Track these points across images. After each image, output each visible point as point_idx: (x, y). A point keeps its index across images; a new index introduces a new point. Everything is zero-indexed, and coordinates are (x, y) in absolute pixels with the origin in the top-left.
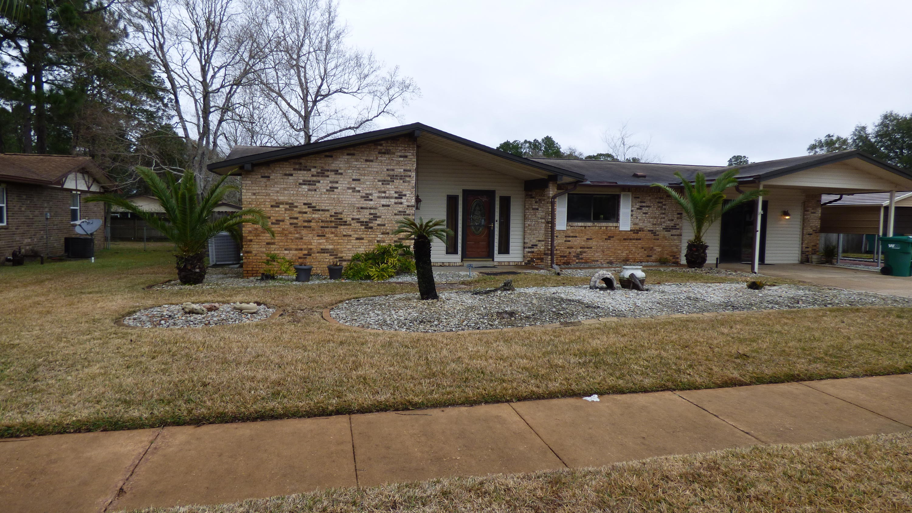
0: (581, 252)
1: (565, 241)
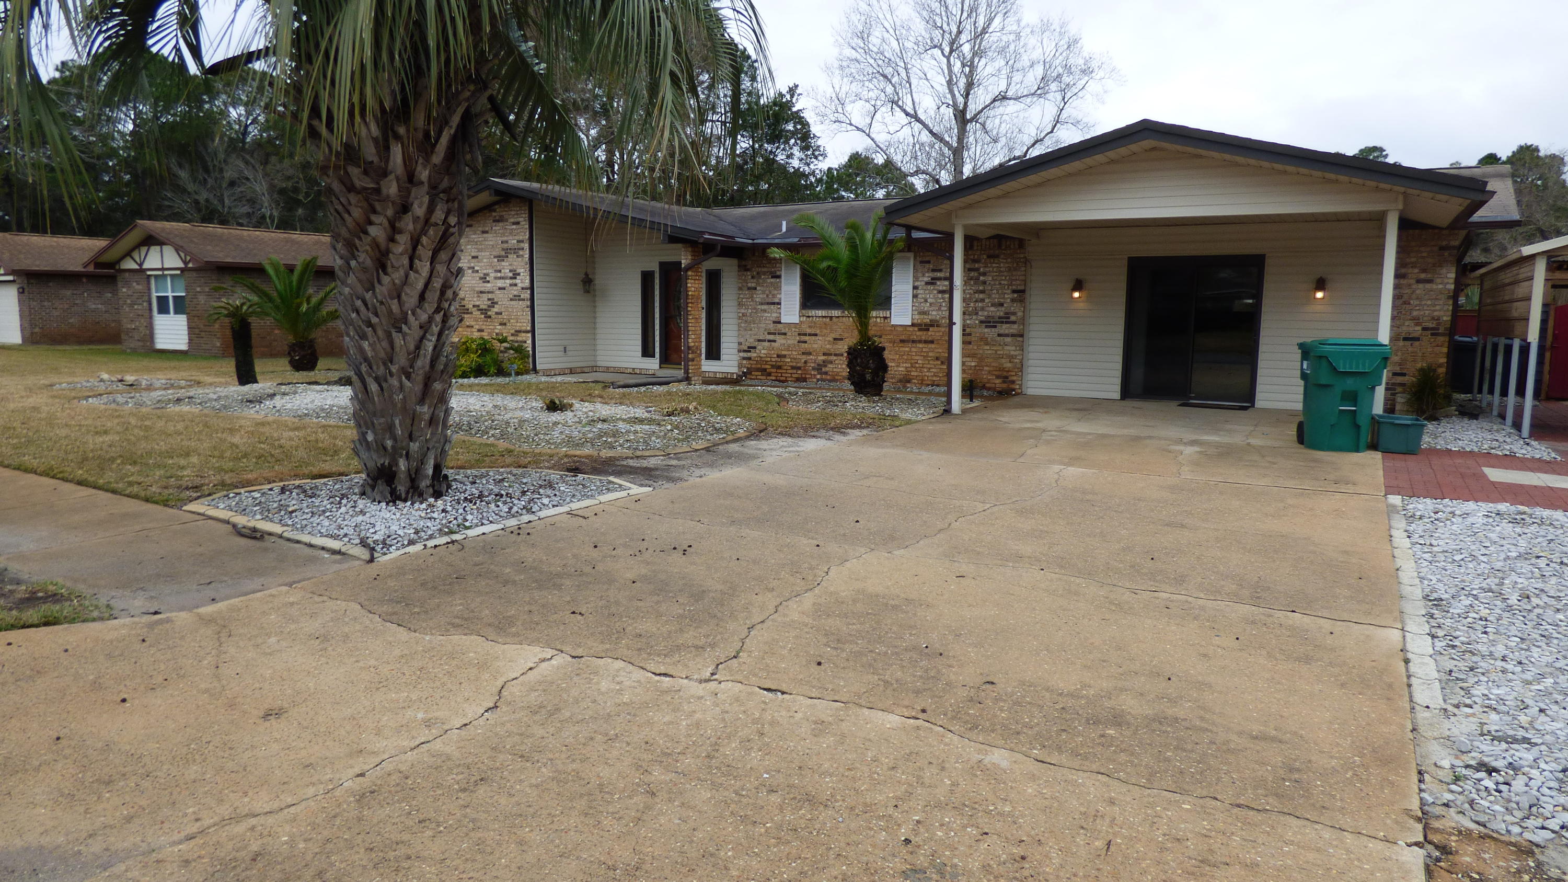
0: (824, 362)
1: (799, 342)
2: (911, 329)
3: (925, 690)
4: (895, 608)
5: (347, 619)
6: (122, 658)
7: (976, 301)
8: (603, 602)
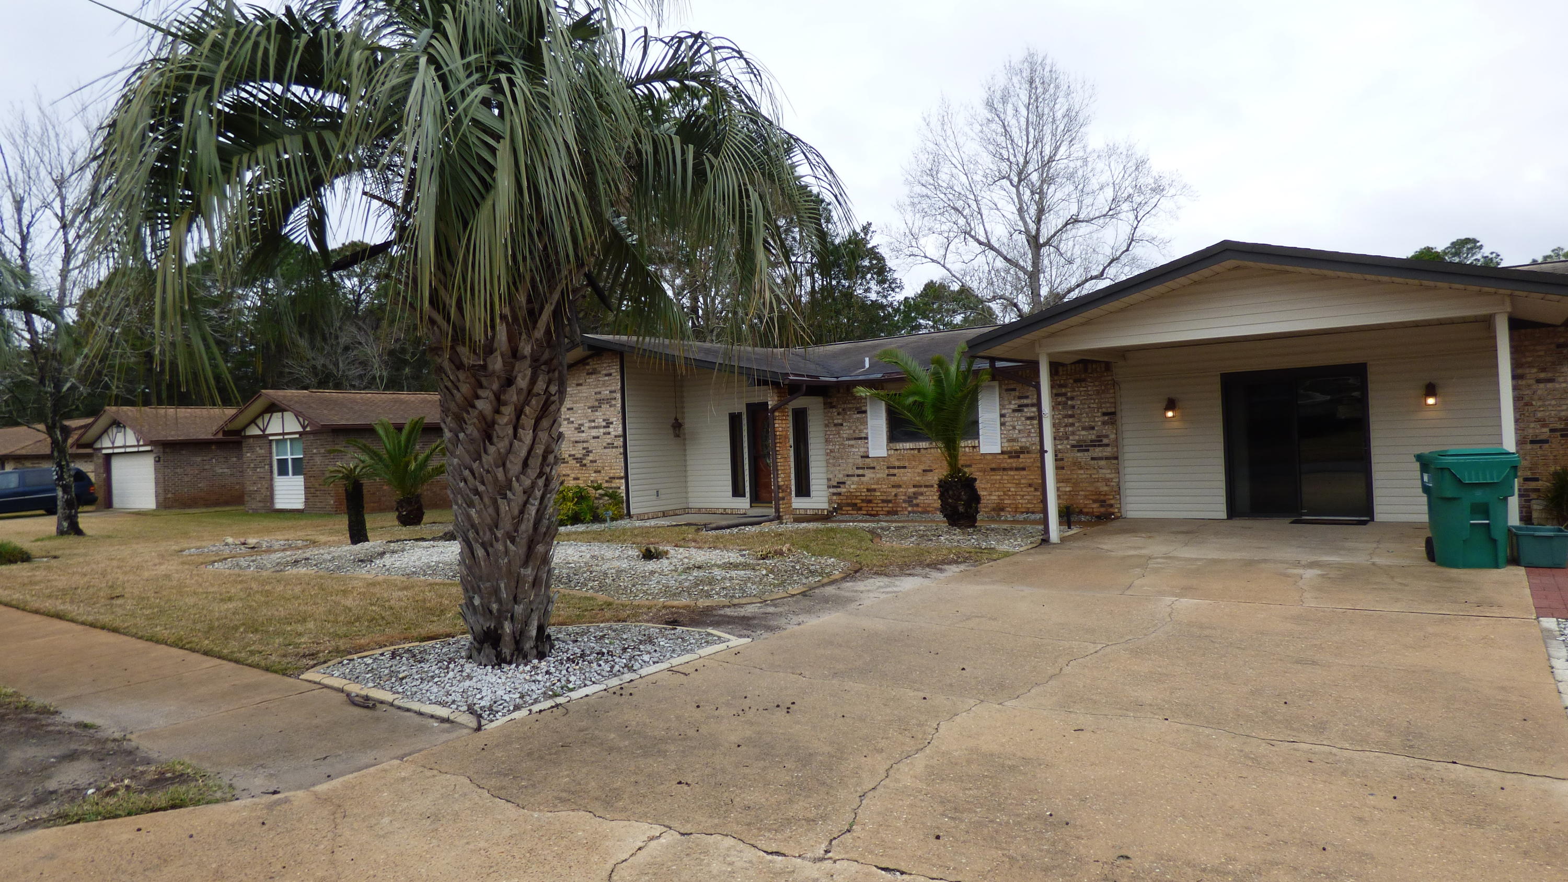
0: (914, 494)
1: (888, 475)
2: (1001, 457)
3: (1054, 867)
4: (1012, 768)
5: (456, 796)
6: (243, 843)
7: (1066, 426)
8: (709, 769)
